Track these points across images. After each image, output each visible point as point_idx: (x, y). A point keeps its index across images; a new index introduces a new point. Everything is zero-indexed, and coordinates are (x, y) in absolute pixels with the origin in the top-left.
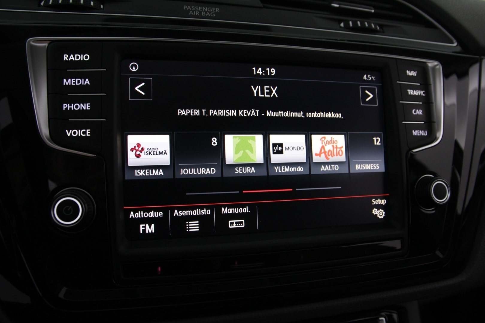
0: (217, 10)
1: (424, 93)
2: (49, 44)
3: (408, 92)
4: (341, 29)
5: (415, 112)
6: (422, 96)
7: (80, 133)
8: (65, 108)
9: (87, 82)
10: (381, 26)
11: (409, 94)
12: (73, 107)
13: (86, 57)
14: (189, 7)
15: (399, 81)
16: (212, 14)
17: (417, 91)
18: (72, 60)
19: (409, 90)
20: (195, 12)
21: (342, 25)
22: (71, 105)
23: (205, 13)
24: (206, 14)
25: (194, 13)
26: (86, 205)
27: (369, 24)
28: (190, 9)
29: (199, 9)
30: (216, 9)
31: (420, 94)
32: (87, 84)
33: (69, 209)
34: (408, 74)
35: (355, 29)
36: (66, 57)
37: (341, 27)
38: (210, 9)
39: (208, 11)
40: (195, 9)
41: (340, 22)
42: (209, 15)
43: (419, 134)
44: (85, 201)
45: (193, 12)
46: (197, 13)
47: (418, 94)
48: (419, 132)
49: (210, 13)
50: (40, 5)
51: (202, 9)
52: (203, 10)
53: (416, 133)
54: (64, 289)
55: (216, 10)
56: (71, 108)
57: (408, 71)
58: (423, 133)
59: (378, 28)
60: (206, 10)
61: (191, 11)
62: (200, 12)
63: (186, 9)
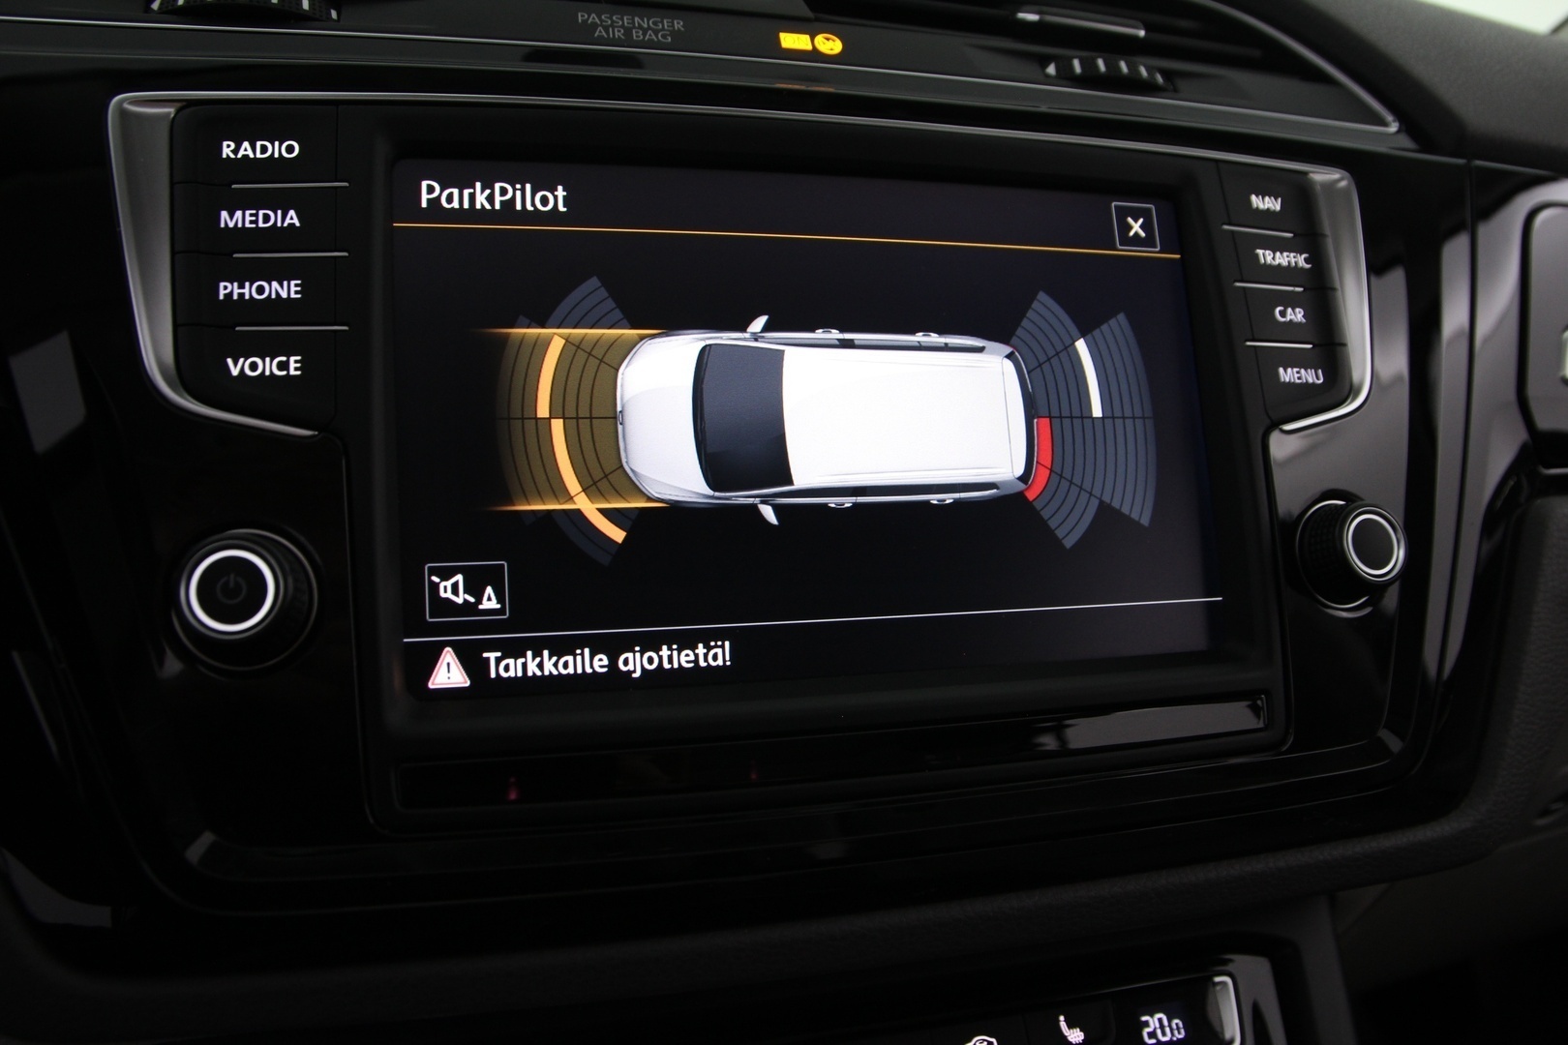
0: (678, 25)
1: (1306, 261)
2: (178, 112)
3: (1257, 255)
4: (1048, 80)
5: (1283, 314)
6: (1302, 269)
7: (269, 366)
8: (225, 295)
9: (293, 219)
10: (1167, 74)
11: (1263, 261)
12: (249, 291)
13: (290, 149)
14: (593, 15)
15: (1230, 224)
16: (664, 36)
17: (1285, 254)
18: (246, 157)
19: (1260, 252)
20: (611, 30)
21: (1051, 70)
22: (241, 286)
23: (641, 32)
24: (644, 34)
25: (607, 33)
27: (1132, 66)
28: (596, 23)
29: (623, 23)
30: (675, 22)
31: (1296, 263)
32: (292, 225)
33: (232, 584)
34: (1255, 206)
35: (1090, 80)
36: (227, 149)
37: (1048, 76)
38: (655, 23)
39: (649, 28)
40: (613, 22)
41: (1044, 61)
42: (654, 37)
43: (1299, 378)
45: (606, 29)
46: (619, 34)
47: (1289, 262)
48: (1298, 372)
49: (656, 32)
50: (148, 9)
51: (634, 22)
52: (637, 25)
53: (1288, 375)
54: (208, 838)
55: (673, 26)
56: (241, 295)
57: (1253, 197)
58: (1310, 376)
59: (1159, 79)
60: (646, 26)
61: (600, 28)
62: (628, 32)
63: (585, 22)
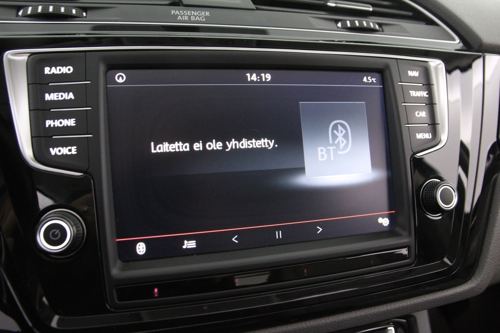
0: (207, 14)
1: (427, 94)
2: (29, 56)
3: (410, 93)
4: (338, 29)
5: (418, 114)
6: (425, 97)
7: (65, 151)
8: (48, 125)
9: (71, 96)
10: (380, 25)
11: (412, 95)
12: (57, 123)
13: (69, 70)
14: (177, 11)
15: (401, 82)
16: (202, 18)
17: (420, 92)
18: (53, 73)
20: (183, 16)
21: (339, 25)
22: (54, 122)
23: (194, 17)
24: (195, 18)
25: (182, 18)
26: (74, 228)
27: (368, 23)
28: (178, 14)
29: (188, 14)
30: (206, 12)
31: (423, 95)
32: (71, 99)
33: (56, 233)
34: (409, 75)
35: (353, 29)
36: (47, 70)
37: (338, 27)
38: (199, 13)
39: (197, 15)
40: (184, 13)
41: (337, 21)
42: (199, 19)
43: (423, 137)
44: (73, 224)
45: (182, 16)
46: (186, 18)
47: (421, 95)
48: (423, 135)
49: (199, 17)
50: (17, 15)
51: (191, 14)
52: (193, 14)
53: (420, 136)
54: (56, 318)
55: (205, 14)
56: (54, 125)
57: (409, 72)
58: (428, 136)
59: (377, 27)
60: (196, 15)
61: (180, 16)
62: (189, 17)
63: (174, 14)
